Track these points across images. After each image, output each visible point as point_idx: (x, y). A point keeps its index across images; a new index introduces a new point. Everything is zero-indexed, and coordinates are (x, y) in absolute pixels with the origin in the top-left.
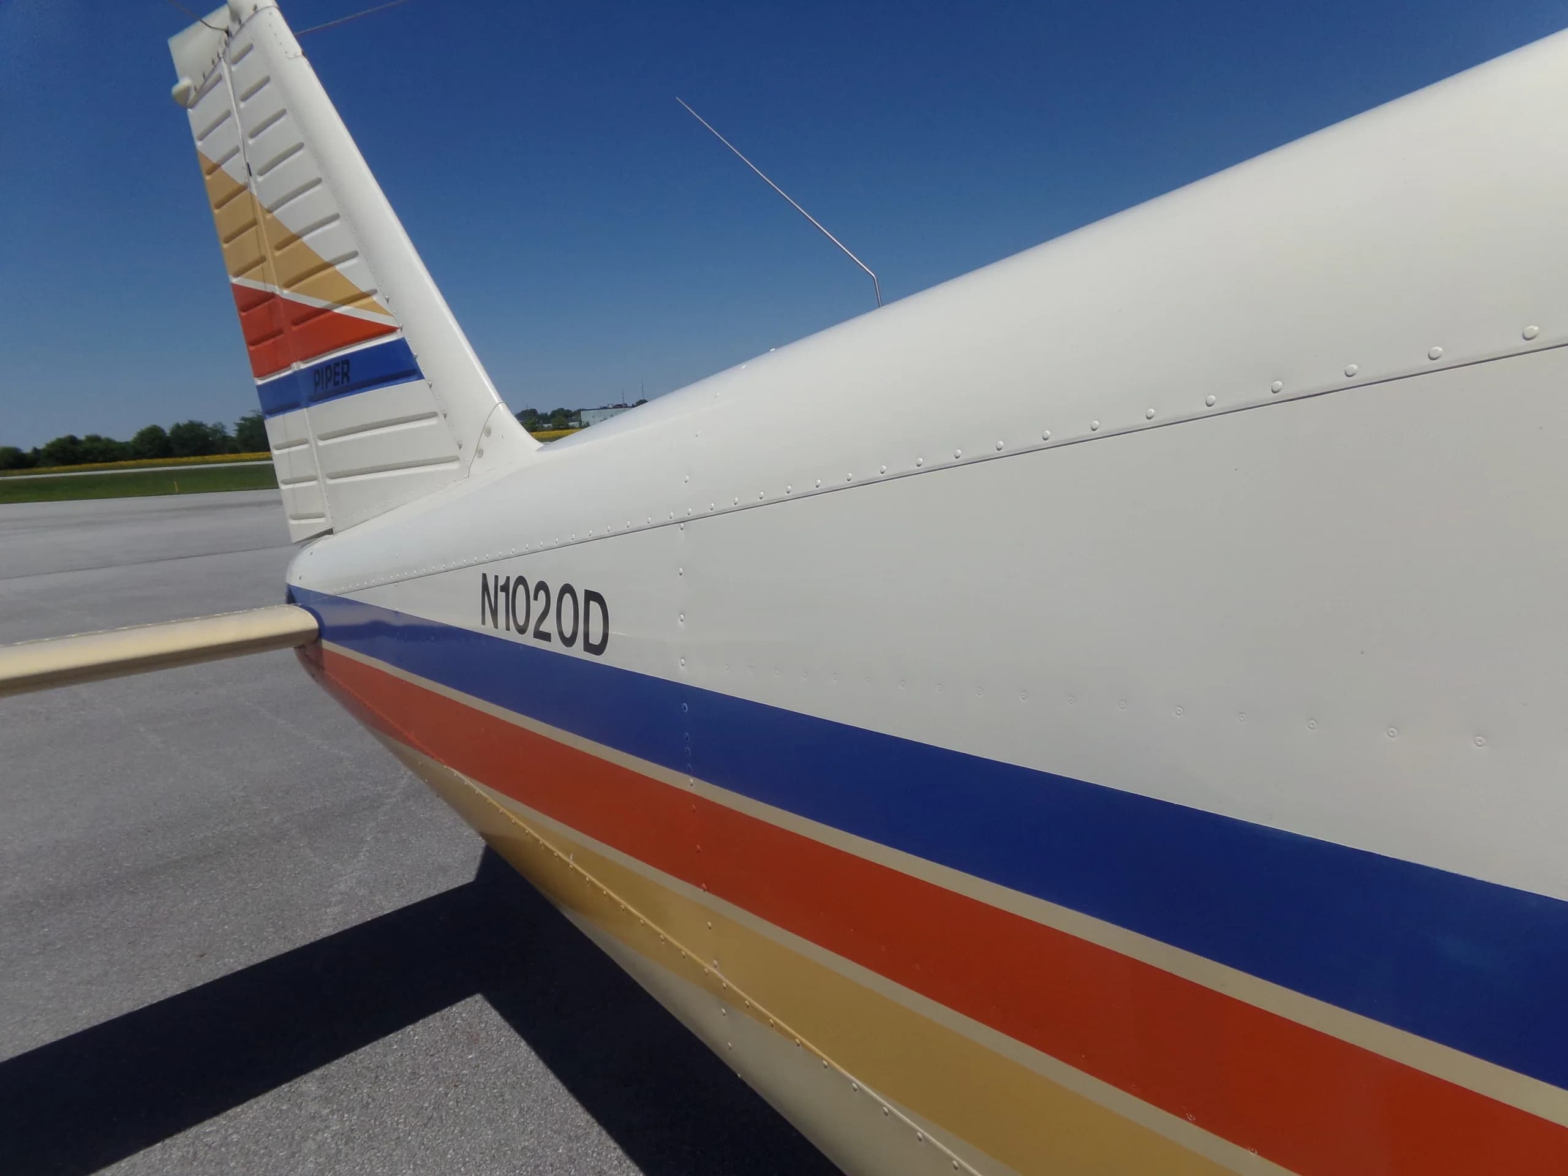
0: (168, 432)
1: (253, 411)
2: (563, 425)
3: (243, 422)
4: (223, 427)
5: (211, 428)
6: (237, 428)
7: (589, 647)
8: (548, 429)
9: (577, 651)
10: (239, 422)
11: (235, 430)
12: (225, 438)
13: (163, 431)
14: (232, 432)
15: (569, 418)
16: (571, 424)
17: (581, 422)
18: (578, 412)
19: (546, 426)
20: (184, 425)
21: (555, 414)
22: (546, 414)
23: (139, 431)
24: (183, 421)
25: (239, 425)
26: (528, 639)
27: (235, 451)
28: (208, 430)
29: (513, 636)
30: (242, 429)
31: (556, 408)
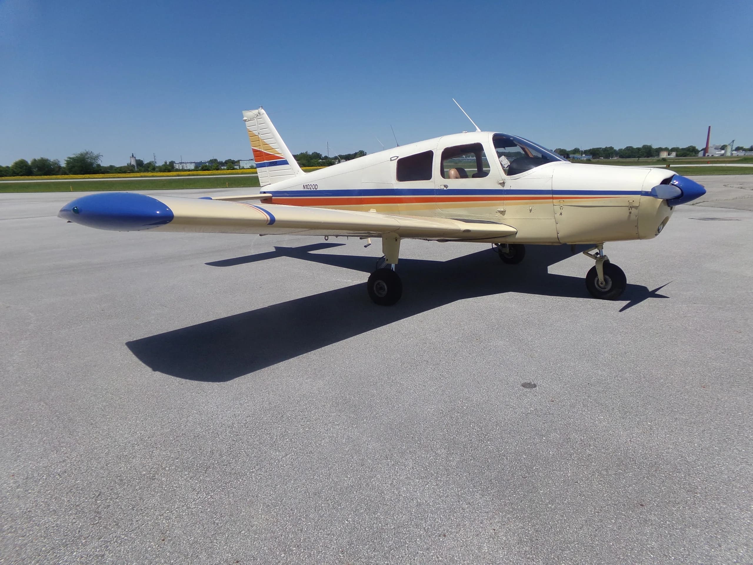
0: (30, 162)
1: (74, 154)
2: (232, 167)
3: (69, 159)
4: (59, 162)
5: (52, 162)
6: (66, 162)
7: (316, 189)
8: (224, 169)
9: (315, 190)
10: (67, 159)
11: (65, 163)
12: (60, 167)
13: (27, 162)
14: (63, 164)
15: (234, 164)
16: (235, 167)
17: (240, 166)
18: (239, 161)
19: (222, 167)
20: (38, 160)
21: (227, 162)
22: (222, 162)
23: (15, 162)
24: (38, 158)
25: (67, 161)
26: (309, 190)
27: (65, 174)
28: (51, 163)
29: (307, 190)
30: (68, 163)
31: (227, 159)
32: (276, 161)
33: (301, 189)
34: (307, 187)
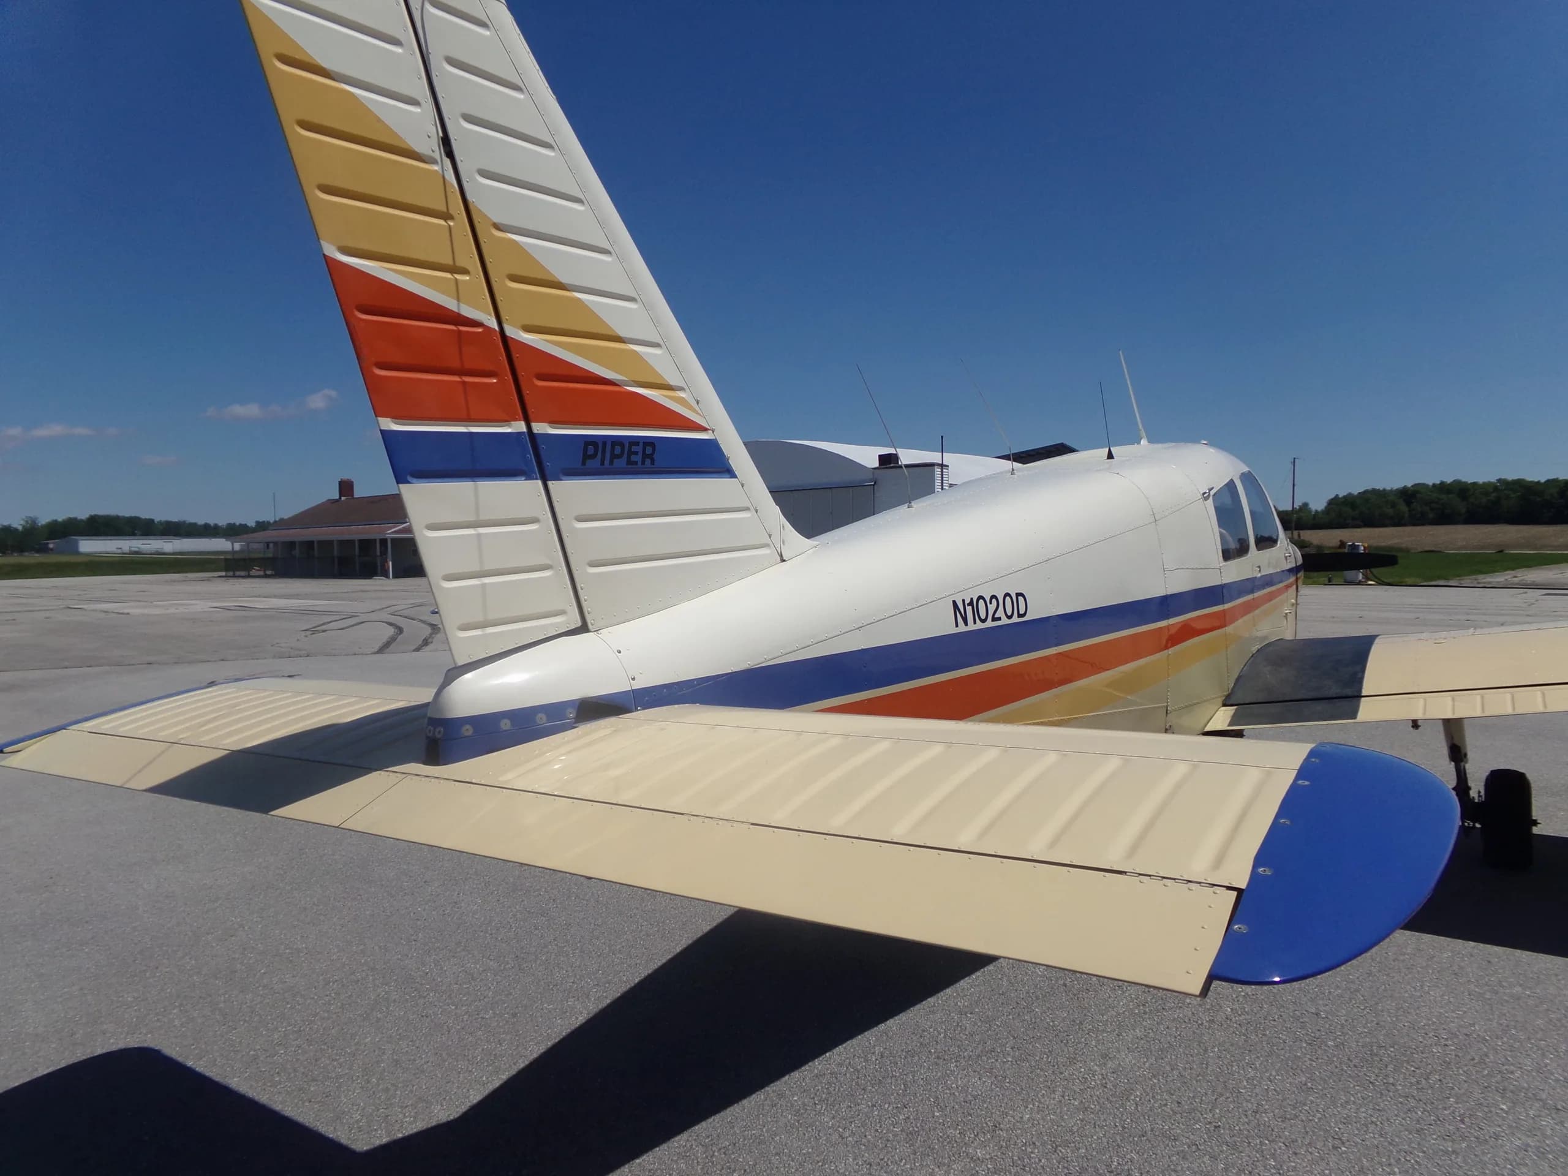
32: (650, 442)
33: (943, 624)
34: (976, 612)
